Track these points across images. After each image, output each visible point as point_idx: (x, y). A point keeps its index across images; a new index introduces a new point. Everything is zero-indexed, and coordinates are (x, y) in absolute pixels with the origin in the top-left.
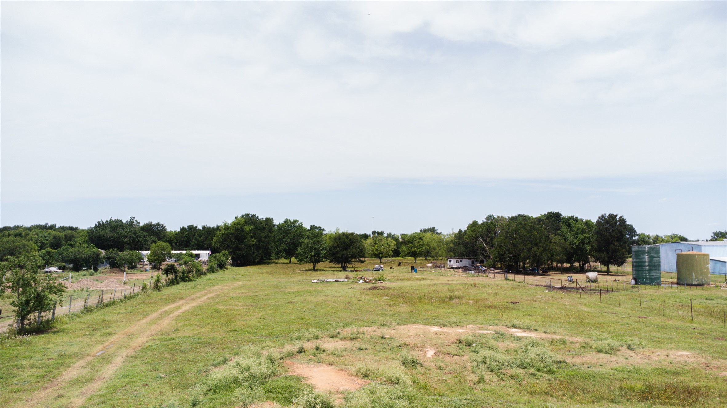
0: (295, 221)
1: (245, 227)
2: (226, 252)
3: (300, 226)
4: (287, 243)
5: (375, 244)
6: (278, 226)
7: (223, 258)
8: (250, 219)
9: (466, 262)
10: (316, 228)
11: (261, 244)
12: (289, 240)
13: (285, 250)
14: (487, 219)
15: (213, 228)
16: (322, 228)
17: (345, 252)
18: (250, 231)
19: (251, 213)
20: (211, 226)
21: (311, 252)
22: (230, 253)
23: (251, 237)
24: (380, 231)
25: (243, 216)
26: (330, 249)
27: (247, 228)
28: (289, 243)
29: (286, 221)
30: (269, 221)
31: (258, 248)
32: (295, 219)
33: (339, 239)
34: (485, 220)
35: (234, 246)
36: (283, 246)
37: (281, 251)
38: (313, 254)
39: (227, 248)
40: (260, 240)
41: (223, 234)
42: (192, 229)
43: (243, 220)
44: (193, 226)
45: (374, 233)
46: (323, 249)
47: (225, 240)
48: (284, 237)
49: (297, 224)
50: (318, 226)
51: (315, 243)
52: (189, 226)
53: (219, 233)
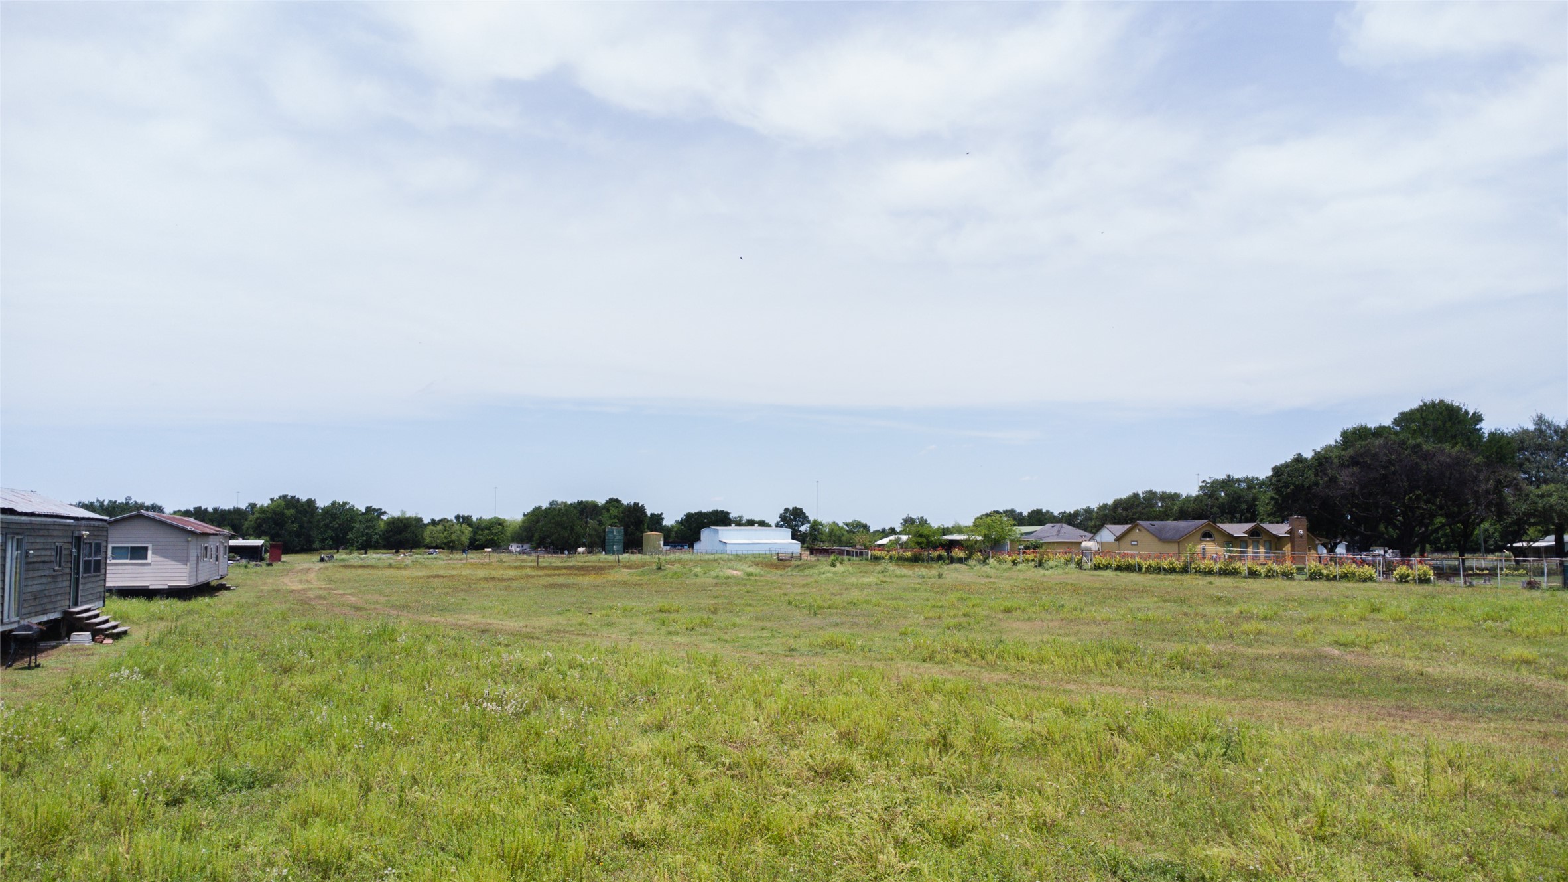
0: (345, 504)
1: (286, 511)
3: (352, 509)
4: (335, 530)
5: (445, 530)
6: (322, 509)
8: (290, 502)
9: (527, 547)
10: (375, 510)
11: (303, 530)
12: (337, 525)
13: (332, 538)
14: (551, 504)
15: (229, 511)
16: (383, 510)
17: (398, 536)
18: (290, 515)
19: (290, 494)
20: (227, 508)
21: (363, 536)
23: (292, 522)
24: (466, 515)
25: (280, 498)
26: (384, 534)
28: (336, 529)
29: (334, 504)
30: (311, 503)
31: (298, 534)
32: (345, 501)
33: (393, 523)
34: (548, 506)
35: (273, 532)
36: (330, 533)
37: (326, 539)
38: (364, 538)
40: (301, 527)
41: (257, 519)
43: (283, 502)
44: (200, 508)
45: (457, 517)
46: (376, 533)
47: (260, 525)
48: (331, 522)
49: (348, 507)
50: (377, 508)
51: (368, 528)
52: (195, 508)
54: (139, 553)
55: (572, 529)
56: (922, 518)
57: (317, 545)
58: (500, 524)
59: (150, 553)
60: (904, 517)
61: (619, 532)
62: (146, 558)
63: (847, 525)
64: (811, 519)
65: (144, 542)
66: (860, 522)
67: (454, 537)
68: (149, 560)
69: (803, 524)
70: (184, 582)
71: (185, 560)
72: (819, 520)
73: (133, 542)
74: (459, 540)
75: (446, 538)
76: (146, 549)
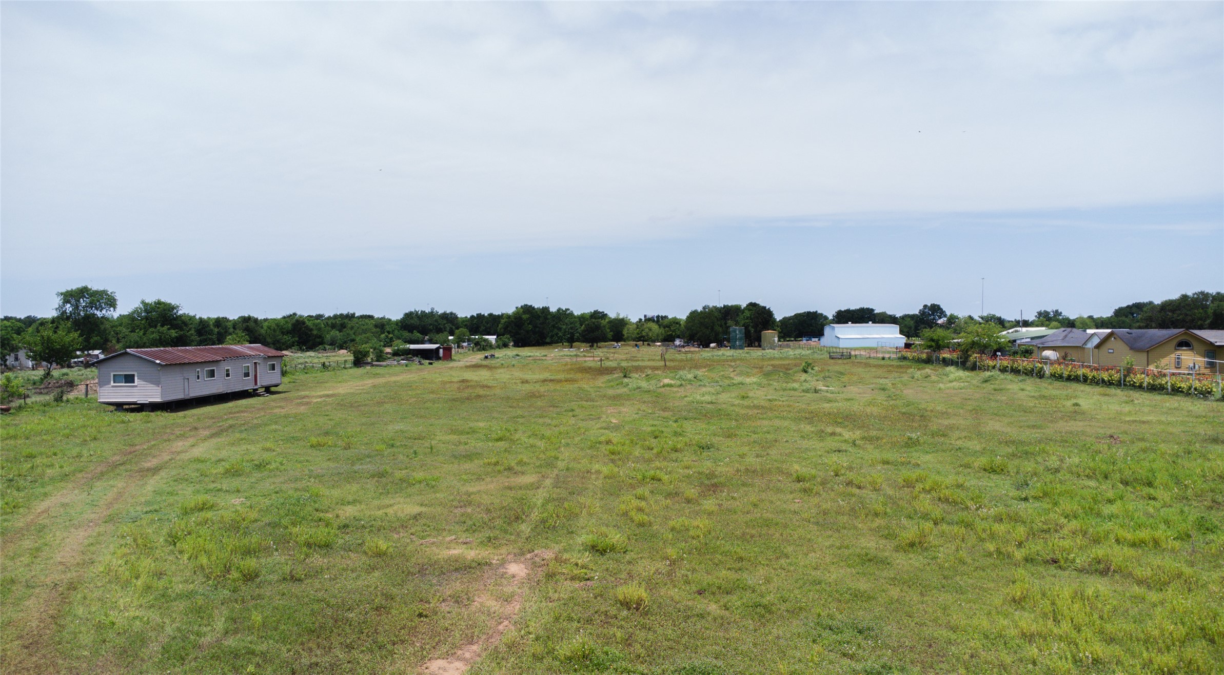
0: (567, 309)
1: (524, 316)
2: (508, 336)
3: (572, 313)
4: (559, 328)
6: (553, 313)
7: (507, 340)
8: (527, 309)
11: (537, 329)
12: (561, 325)
18: (528, 319)
19: (529, 303)
20: (496, 314)
22: (511, 336)
23: (529, 324)
25: (521, 307)
26: (582, 333)
27: (525, 317)
29: (559, 310)
30: (545, 309)
31: (534, 332)
35: (514, 330)
36: (556, 331)
37: (554, 335)
38: (569, 336)
39: (510, 332)
40: (536, 326)
41: (507, 321)
42: (480, 316)
43: (522, 310)
46: (577, 332)
47: (508, 325)
48: (557, 323)
49: (568, 312)
53: (503, 321)
54: (129, 379)
55: (712, 329)
56: (1057, 311)
57: (548, 340)
58: (677, 323)
59: (136, 378)
60: (1039, 310)
61: (740, 331)
62: (133, 382)
63: (982, 318)
64: (948, 314)
65: (133, 371)
66: (994, 315)
67: (644, 334)
68: (136, 384)
69: (940, 318)
70: (158, 399)
71: (157, 383)
72: (955, 314)
73: (125, 371)
74: (648, 335)
75: (638, 334)
76: (133, 375)
